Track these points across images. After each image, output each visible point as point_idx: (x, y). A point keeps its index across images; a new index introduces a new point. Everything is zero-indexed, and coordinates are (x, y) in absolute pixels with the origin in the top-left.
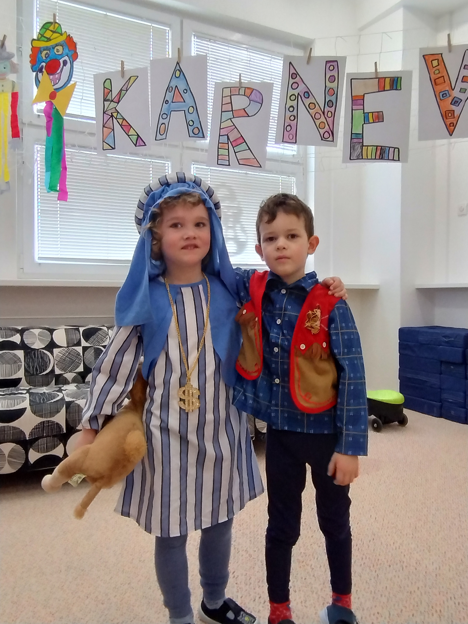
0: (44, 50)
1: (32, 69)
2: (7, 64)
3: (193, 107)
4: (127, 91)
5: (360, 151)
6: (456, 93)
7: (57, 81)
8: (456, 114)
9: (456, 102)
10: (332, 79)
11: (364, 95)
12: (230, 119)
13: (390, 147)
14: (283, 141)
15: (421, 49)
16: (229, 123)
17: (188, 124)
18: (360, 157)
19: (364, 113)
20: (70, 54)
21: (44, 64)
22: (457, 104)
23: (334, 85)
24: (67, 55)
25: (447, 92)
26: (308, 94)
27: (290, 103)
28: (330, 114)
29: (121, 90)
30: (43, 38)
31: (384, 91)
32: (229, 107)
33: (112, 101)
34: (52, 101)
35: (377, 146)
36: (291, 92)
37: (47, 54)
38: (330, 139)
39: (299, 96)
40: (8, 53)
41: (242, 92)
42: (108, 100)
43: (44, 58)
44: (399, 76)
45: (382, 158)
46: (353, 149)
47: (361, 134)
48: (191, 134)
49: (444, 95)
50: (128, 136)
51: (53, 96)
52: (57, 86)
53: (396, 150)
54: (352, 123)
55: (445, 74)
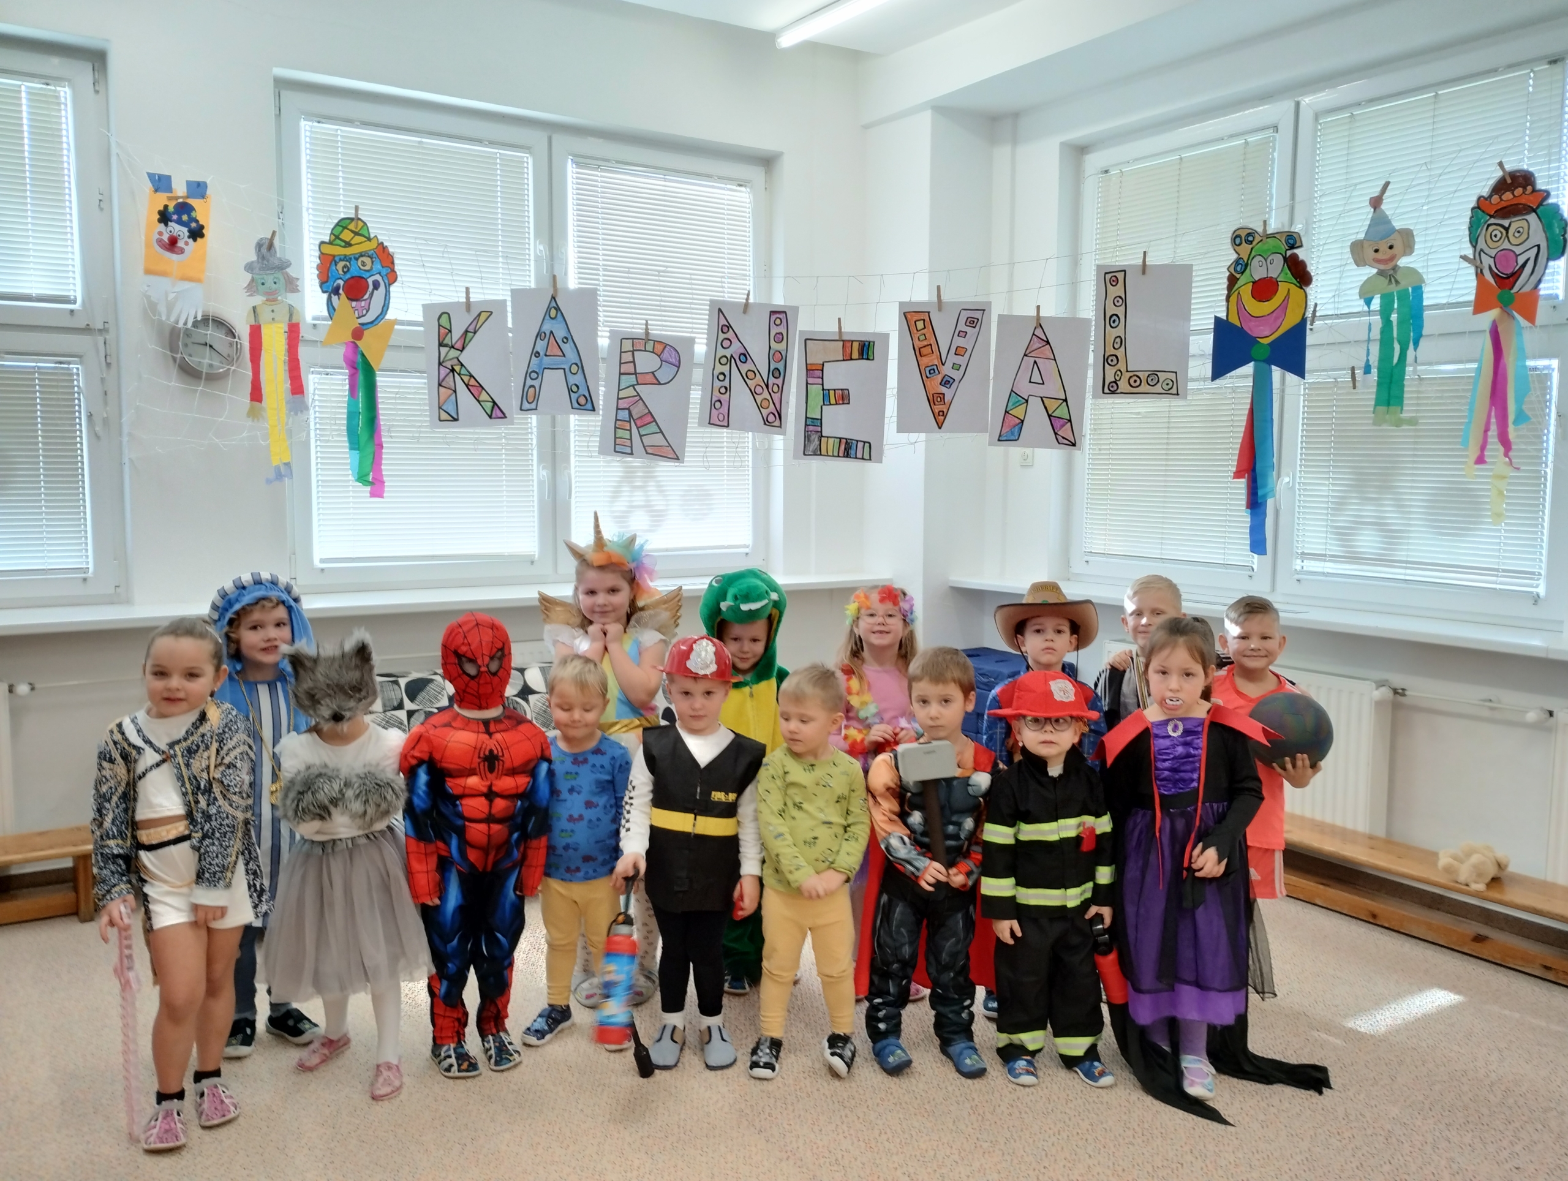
0: (341, 260)
1: (321, 287)
2: (279, 275)
3: (576, 364)
4: (475, 333)
5: (817, 443)
6: (947, 370)
7: (365, 312)
8: (947, 399)
9: (947, 382)
10: (780, 338)
11: (823, 365)
12: (633, 386)
13: (858, 441)
14: (709, 423)
15: (901, 304)
16: (631, 392)
17: (570, 390)
18: (818, 452)
19: (823, 389)
20: (384, 271)
21: (341, 282)
22: (948, 386)
23: (781, 347)
24: (380, 273)
25: (935, 367)
26: (745, 356)
27: (720, 368)
28: (775, 389)
29: (466, 331)
30: (338, 242)
31: (851, 359)
32: (629, 368)
33: (453, 347)
34: (358, 343)
35: (840, 439)
36: (721, 352)
37: (345, 266)
38: (777, 423)
39: (733, 360)
40: (280, 259)
41: (650, 347)
42: (446, 346)
43: (341, 272)
44: (871, 340)
45: (847, 455)
46: (808, 440)
47: (818, 419)
48: (576, 405)
49: (932, 371)
50: (479, 401)
51: (358, 334)
52: (363, 320)
53: (867, 445)
54: (807, 403)
55: (933, 341)
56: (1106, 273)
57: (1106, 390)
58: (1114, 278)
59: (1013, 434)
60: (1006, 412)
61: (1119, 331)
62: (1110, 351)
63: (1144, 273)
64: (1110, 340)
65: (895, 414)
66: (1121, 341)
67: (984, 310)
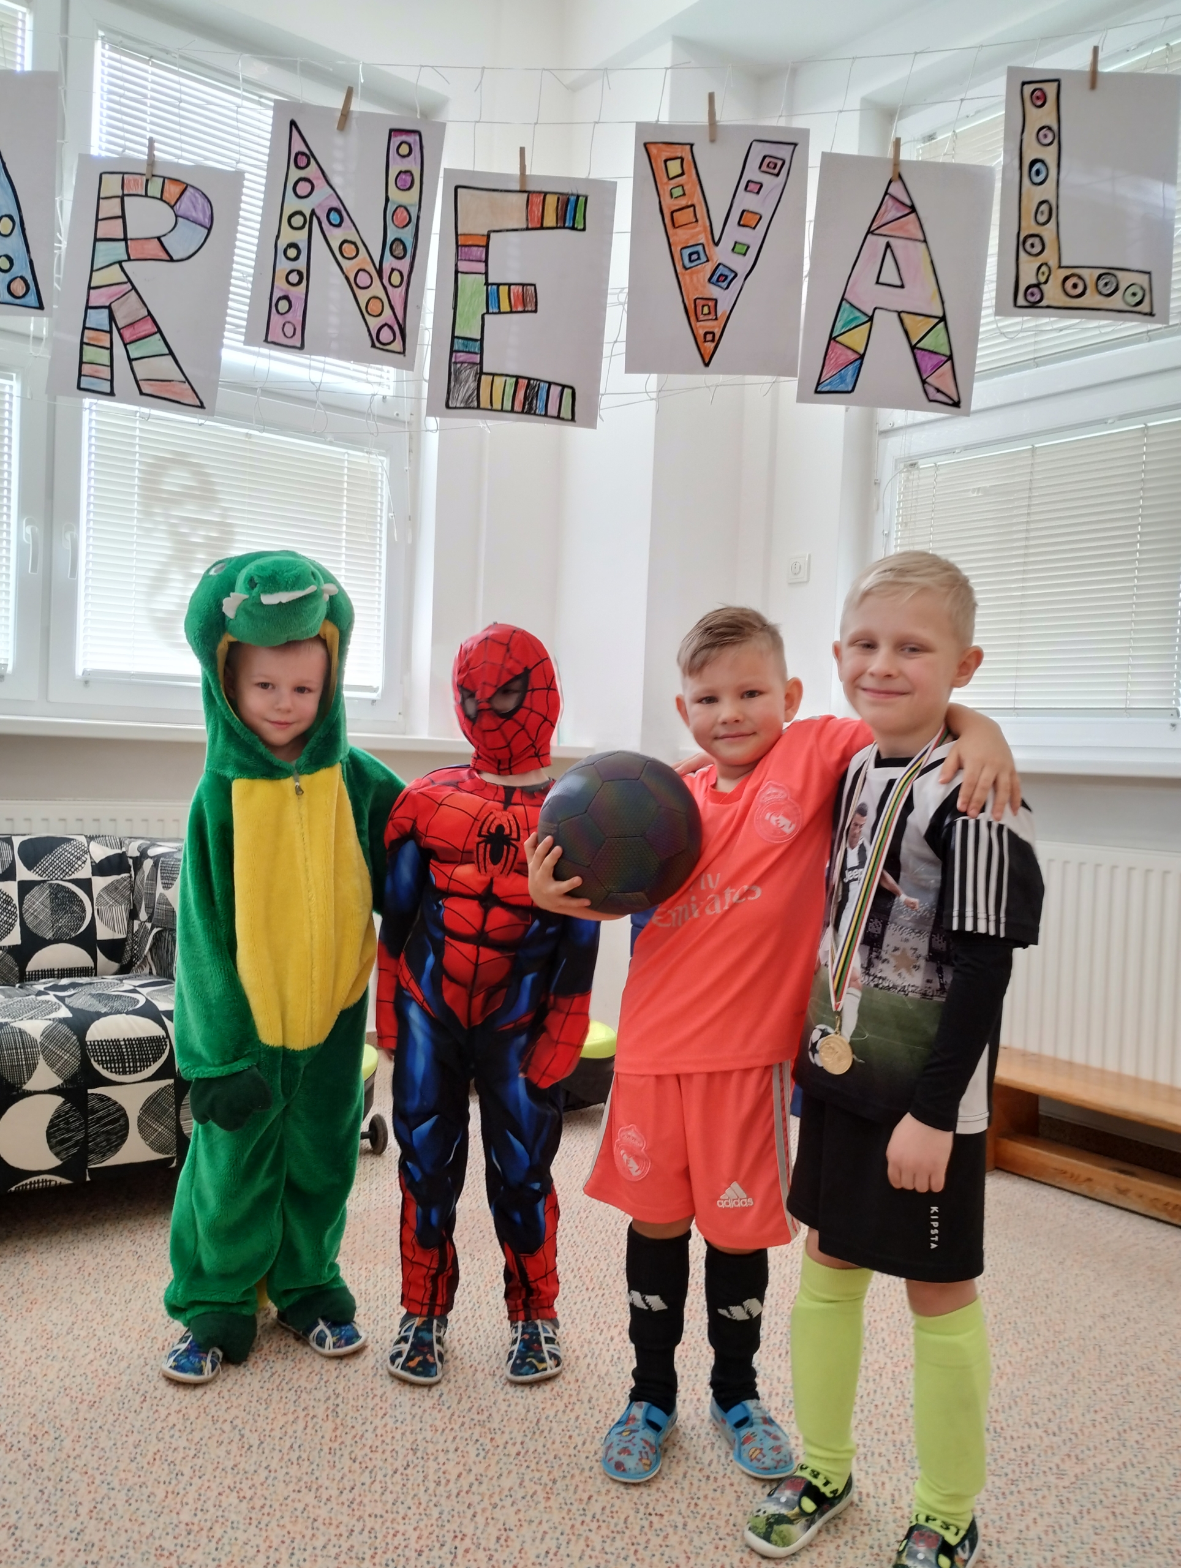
3: (10, 215)
5: (474, 385)
6: (722, 254)
8: (723, 308)
9: (722, 277)
10: (407, 181)
11: (488, 236)
12: (120, 263)
13: (550, 384)
14: (266, 340)
15: (641, 127)
16: (114, 274)
18: (473, 404)
19: (487, 284)
22: (725, 284)
23: (409, 198)
25: (700, 248)
26: (338, 214)
27: (288, 236)
28: (396, 278)
31: (542, 228)
32: (114, 229)
35: (518, 377)
36: (293, 204)
38: (397, 346)
39: (315, 219)
41: (155, 189)
44: (581, 192)
45: (528, 409)
46: (456, 380)
47: (476, 340)
48: (5, 295)
49: (694, 257)
53: (567, 392)
54: (455, 308)
55: (697, 199)
56: (1024, 84)
57: (1021, 301)
58: (1038, 93)
59: (843, 380)
60: (832, 339)
61: (1046, 191)
62: (1029, 227)
63: (1093, 85)
64: (1030, 206)
65: (623, 337)
66: (1049, 211)
67: (795, 145)
